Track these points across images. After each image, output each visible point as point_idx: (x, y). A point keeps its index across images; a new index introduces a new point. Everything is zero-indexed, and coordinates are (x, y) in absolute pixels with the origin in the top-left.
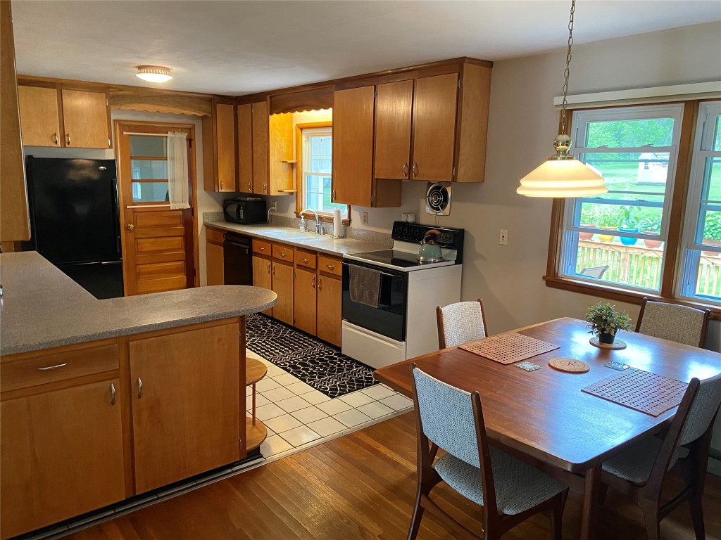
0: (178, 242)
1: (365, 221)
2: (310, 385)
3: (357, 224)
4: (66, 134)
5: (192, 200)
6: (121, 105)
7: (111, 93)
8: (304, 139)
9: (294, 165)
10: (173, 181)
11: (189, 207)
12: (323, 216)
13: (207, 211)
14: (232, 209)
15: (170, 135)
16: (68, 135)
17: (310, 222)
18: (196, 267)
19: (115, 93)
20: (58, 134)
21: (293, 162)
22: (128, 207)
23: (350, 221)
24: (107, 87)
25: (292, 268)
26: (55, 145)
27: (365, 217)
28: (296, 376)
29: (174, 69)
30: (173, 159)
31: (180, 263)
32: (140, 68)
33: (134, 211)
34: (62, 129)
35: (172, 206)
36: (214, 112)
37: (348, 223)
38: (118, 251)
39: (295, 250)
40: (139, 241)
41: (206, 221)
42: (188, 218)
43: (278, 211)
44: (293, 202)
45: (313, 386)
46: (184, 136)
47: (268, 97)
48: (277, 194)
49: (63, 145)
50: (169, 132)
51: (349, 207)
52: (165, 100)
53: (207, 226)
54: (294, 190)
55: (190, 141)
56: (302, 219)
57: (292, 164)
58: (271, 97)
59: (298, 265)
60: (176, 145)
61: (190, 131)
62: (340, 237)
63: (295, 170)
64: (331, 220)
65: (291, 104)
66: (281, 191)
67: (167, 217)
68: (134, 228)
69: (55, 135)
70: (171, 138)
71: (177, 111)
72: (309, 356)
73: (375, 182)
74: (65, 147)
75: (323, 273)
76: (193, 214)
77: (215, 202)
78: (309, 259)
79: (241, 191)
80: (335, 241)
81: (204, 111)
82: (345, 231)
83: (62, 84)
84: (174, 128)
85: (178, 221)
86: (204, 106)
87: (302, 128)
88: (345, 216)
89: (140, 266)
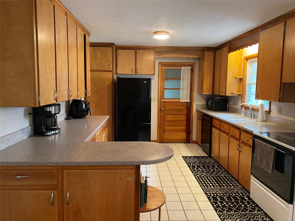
0: (184, 117)
1: (279, 111)
2: (218, 215)
3: (274, 113)
4: (137, 68)
5: (191, 98)
6: (160, 55)
7: (156, 50)
8: (248, 64)
9: (242, 79)
10: (183, 89)
11: (190, 101)
12: (255, 108)
13: (198, 104)
14: (210, 103)
15: (183, 68)
16: (138, 69)
17: (248, 111)
18: (191, 130)
19: (158, 50)
20: (134, 69)
21: (241, 77)
22: (162, 100)
23: (270, 111)
24: (155, 47)
25: (228, 137)
26: (133, 73)
27: (280, 109)
28: (213, 205)
29: (171, 32)
30: (183, 79)
31: (184, 127)
32: (155, 33)
33: (164, 102)
34: (136, 67)
35: (181, 101)
36: (203, 56)
37: (269, 112)
38: (149, 119)
39: (230, 126)
40: (166, 115)
41: (198, 108)
42: (189, 106)
43: (233, 105)
44: (240, 100)
45: (220, 217)
46: (190, 68)
47: (228, 44)
48: (230, 95)
49: (135, 74)
50: (182, 67)
51: (270, 103)
52: (180, 51)
53: (198, 111)
54: (241, 93)
55: (192, 70)
56: (243, 109)
57: (241, 78)
58: (230, 44)
59: (231, 135)
60: (185, 72)
61: (192, 66)
62: (262, 121)
63: (242, 82)
64: (258, 110)
65: (239, 45)
66: (233, 94)
67: (179, 105)
68: (164, 109)
69: (133, 69)
70: (183, 69)
71: (185, 56)
72: (228, 193)
73: (282, 84)
74: (136, 74)
75: (243, 143)
76: (191, 105)
77: (202, 99)
78: (236, 132)
79: (214, 94)
80: (259, 123)
81: (198, 55)
82: (267, 117)
83: (137, 48)
84: (185, 65)
85: (184, 108)
86: (198, 53)
87: (247, 59)
88: (267, 108)
89: (165, 127)
